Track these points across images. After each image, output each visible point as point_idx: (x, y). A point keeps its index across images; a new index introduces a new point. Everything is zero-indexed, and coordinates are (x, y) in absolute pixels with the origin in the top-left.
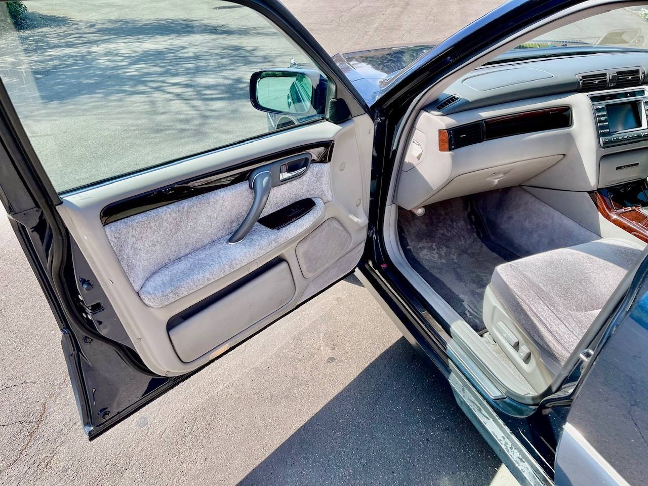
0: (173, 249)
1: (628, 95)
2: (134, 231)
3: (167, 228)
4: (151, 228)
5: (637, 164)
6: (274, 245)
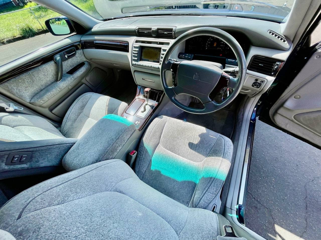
1: (158, 43)
4: (20, 82)
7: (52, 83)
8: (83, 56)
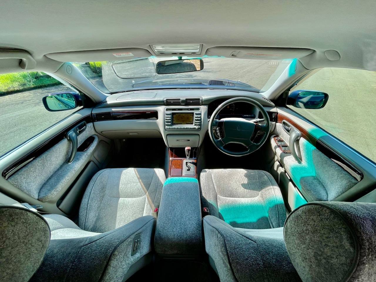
0: (45, 176)
1: (189, 109)
2: (24, 176)
3: (39, 169)
4: (31, 171)
5: (189, 140)
6: (87, 156)
7: (61, 167)
8: (92, 130)
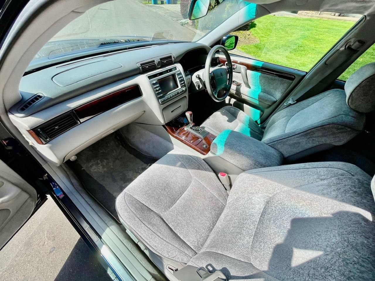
1: (169, 71)
5: (180, 106)
